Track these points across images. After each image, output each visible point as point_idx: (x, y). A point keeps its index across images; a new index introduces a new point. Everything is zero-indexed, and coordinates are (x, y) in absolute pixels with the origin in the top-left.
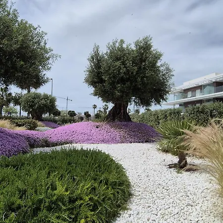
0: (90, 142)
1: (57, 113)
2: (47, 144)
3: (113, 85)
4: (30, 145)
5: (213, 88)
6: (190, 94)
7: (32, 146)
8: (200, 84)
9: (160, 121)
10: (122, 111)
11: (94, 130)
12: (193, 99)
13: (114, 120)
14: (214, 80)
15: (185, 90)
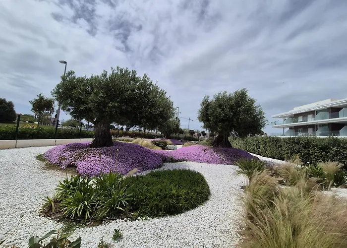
0: (199, 161)
1: (182, 132)
2: (172, 160)
3: (216, 123)
4: (163, 160)
5: (327, 114)
6: (300, 119)
7: (164, 161)
8: (313, 110)
9: (261, 146)
10: (224, 139)
11: (203, 153)
12: (304, 123)
13: (218, 145)
14: (329, 106)
15: (295, 115)
